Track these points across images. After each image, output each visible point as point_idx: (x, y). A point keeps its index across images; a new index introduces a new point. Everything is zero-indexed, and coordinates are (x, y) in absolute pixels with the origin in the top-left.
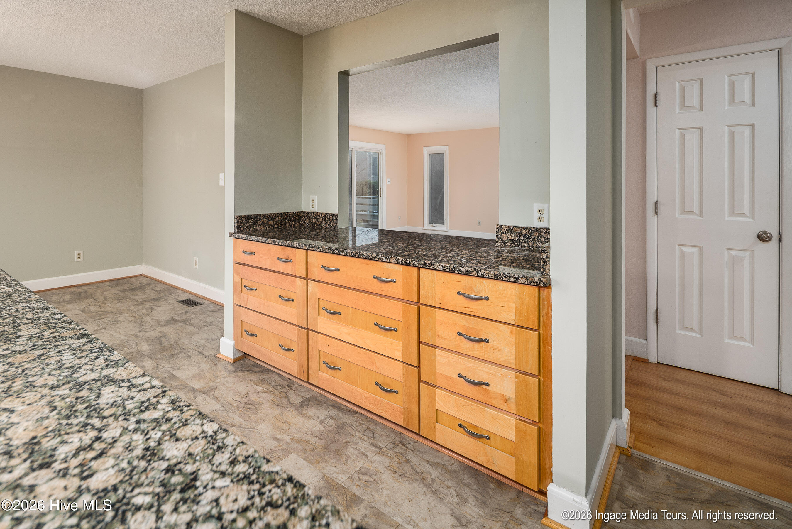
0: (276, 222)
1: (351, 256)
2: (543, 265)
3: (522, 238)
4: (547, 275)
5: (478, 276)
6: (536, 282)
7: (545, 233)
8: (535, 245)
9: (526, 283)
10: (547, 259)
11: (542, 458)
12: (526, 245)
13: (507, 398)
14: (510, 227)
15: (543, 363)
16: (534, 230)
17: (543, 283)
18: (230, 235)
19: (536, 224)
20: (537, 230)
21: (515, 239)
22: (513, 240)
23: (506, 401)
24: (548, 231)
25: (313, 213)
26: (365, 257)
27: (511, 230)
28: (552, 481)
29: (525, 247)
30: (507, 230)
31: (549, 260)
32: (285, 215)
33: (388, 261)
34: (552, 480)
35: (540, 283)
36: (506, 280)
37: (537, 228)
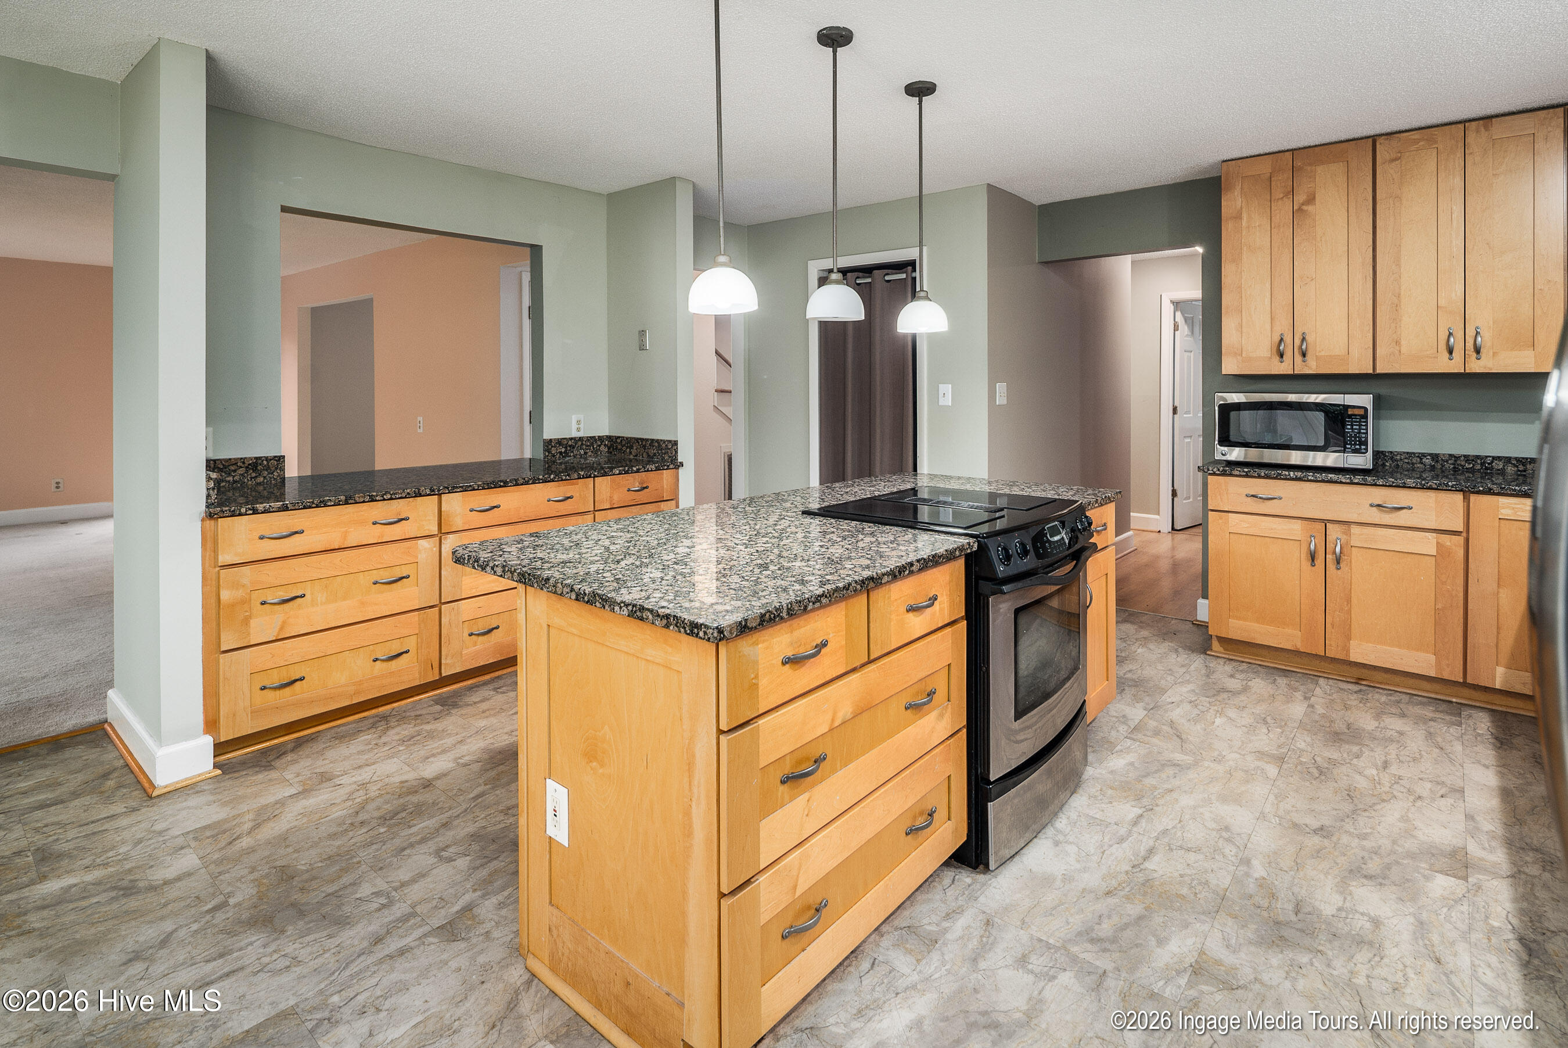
3: (569, 448)
14: (559, 439)
22: (561, 451)
30: (557, 443)
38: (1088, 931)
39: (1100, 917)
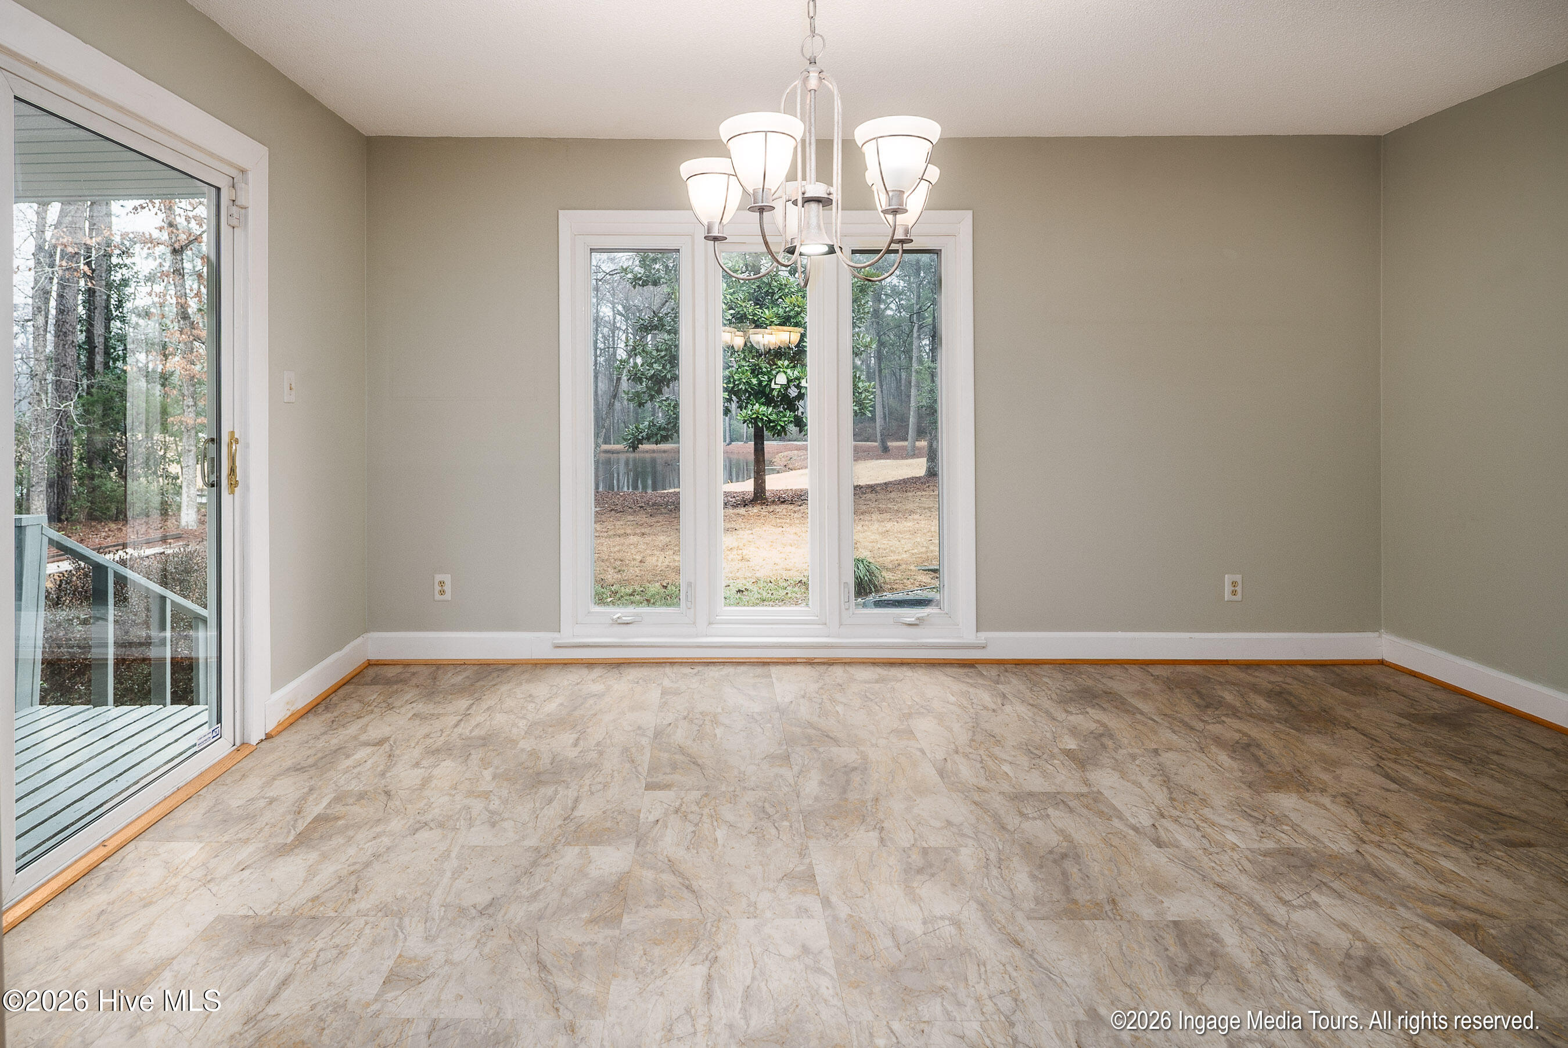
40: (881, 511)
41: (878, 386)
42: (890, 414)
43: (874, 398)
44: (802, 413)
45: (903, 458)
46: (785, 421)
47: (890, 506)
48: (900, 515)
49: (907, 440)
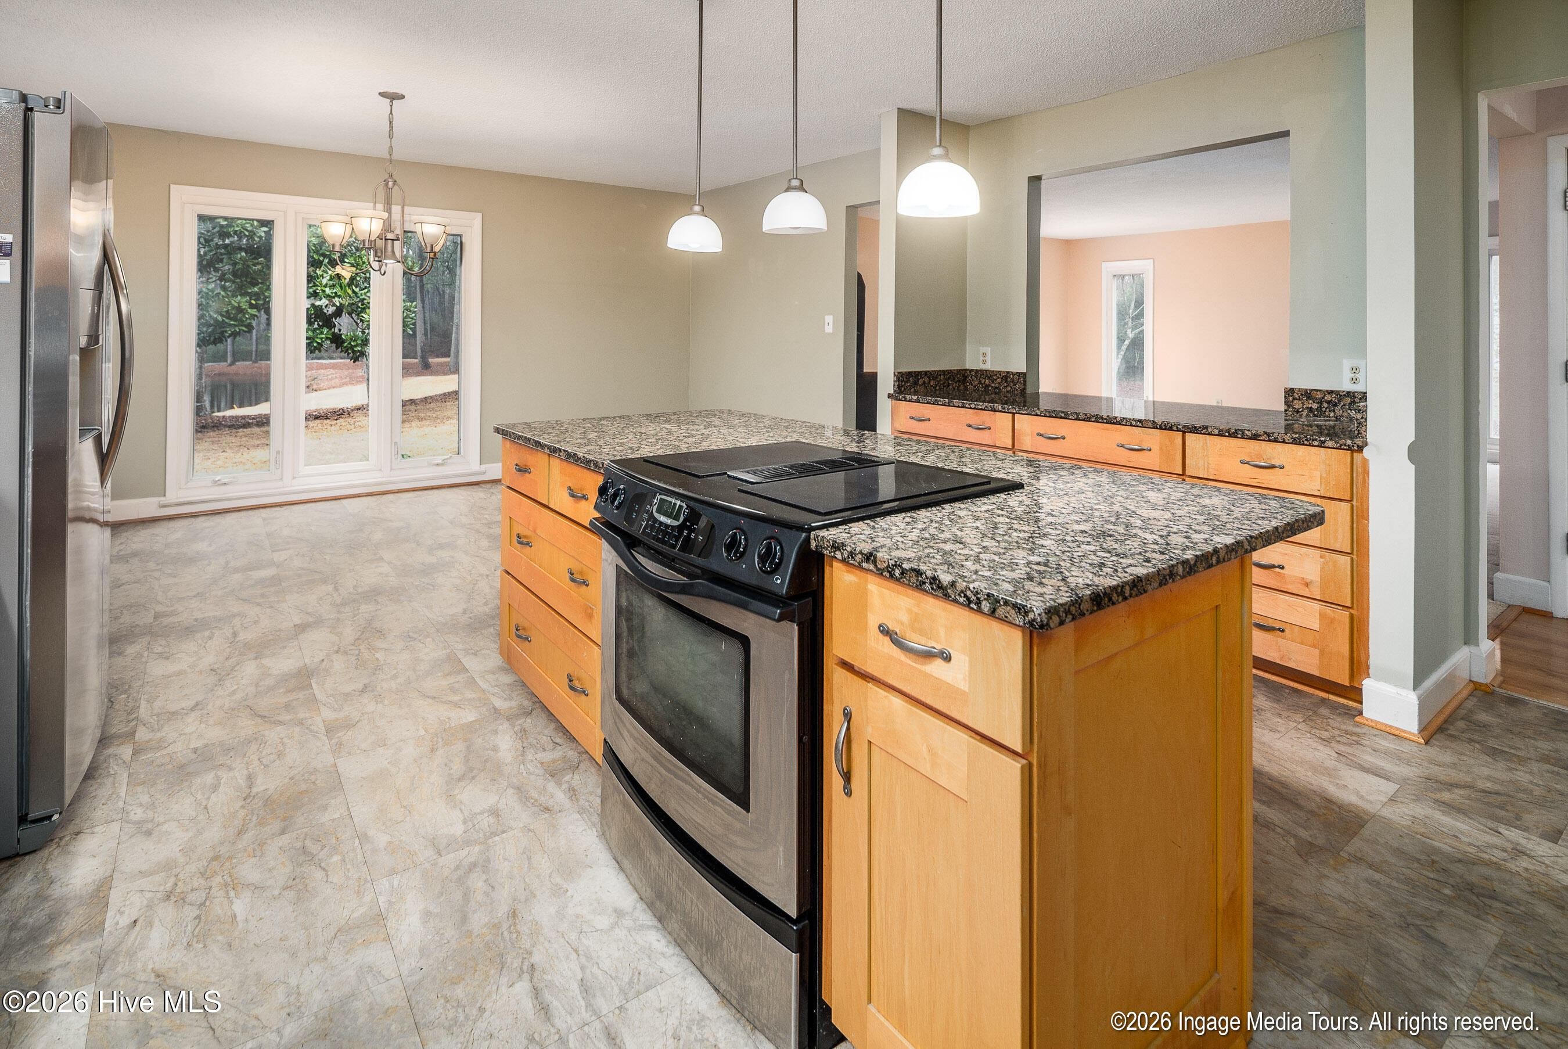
0: (939, 382)
1: (1084, 420)
2: (1358, 427)
3: (1326, 405)
4: (1363, 438)
5: (1269, 441)
6: (1349, 445)
7: (1360, 399)
8: (1345, 414)
9: (1335, 446)
10: (1363, 420)
11: (1355, 650)
12: (1332, 414)
13: (1308, 581)
14: (1307, 390)
15: (1357, 540)
16: (1344, 395)
17: (1358, 446)
18: (890, 396)
19: (1347, 386)
20: (1348, 394)
21: (1315, 406)
22: (1311, 407)
23: (1307, 585)
24: (1364, 396)
25: (986, 371)
26: (1105, 421)
27: (1308, 394)
28: (1368, 676)
29: (1330, 417)
30: (1302, 394)
31: (1366, 421)
32: (949, 373)
33: (1140, 425)
34: (1368, 674)
35: (1353, 446)
36: (1308, 443)
37: (1348, 392)
38: (485, 869)
39: (492, 887)
40: (420, 419)
41: (420, 306)
42: (433, 329)
43: (415, 316)
44: (340, 330)
45: (445, 374)
46: (322, 338)
47: (429, 414)
48: (438, 421)
49: (449, 356)
